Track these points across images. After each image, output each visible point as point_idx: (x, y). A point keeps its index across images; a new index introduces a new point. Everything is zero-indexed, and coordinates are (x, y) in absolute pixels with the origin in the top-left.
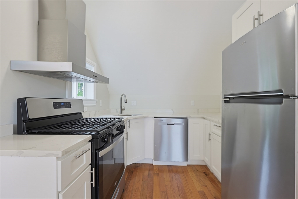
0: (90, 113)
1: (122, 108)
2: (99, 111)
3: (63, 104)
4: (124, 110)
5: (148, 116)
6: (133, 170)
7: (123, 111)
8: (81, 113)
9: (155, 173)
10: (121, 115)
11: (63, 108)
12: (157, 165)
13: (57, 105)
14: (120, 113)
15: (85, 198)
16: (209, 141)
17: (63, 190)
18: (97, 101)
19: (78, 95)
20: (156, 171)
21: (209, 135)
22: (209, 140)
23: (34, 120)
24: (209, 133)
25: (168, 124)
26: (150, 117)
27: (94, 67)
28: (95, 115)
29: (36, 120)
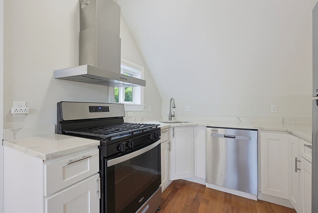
0: (136, 118)
1: (172, 114)
2: (147, 117)
3: (100, 108)
4: (174, 116)
5: (198, 124)
6: (179, 187)
7: (172, 117)
8: (122, 117)
9: (204, 198)
10: (170, 121)
11: (100, 112)
12: (210, 189)
13: (93, 109)
14: (169, 120)
15: (89, 212)
16: (296, 171)
17: (48, 196)
18: (144, 106)
19: (125, 100)
20: (207, 196)
21: (296, 161)
22: (296, 169)
23: (67, 122)
24: (296, 159)
25: (225, 137)
26: (201, 126)
27: (141, 71)
28: (142, 120)
29: (73, 121)
